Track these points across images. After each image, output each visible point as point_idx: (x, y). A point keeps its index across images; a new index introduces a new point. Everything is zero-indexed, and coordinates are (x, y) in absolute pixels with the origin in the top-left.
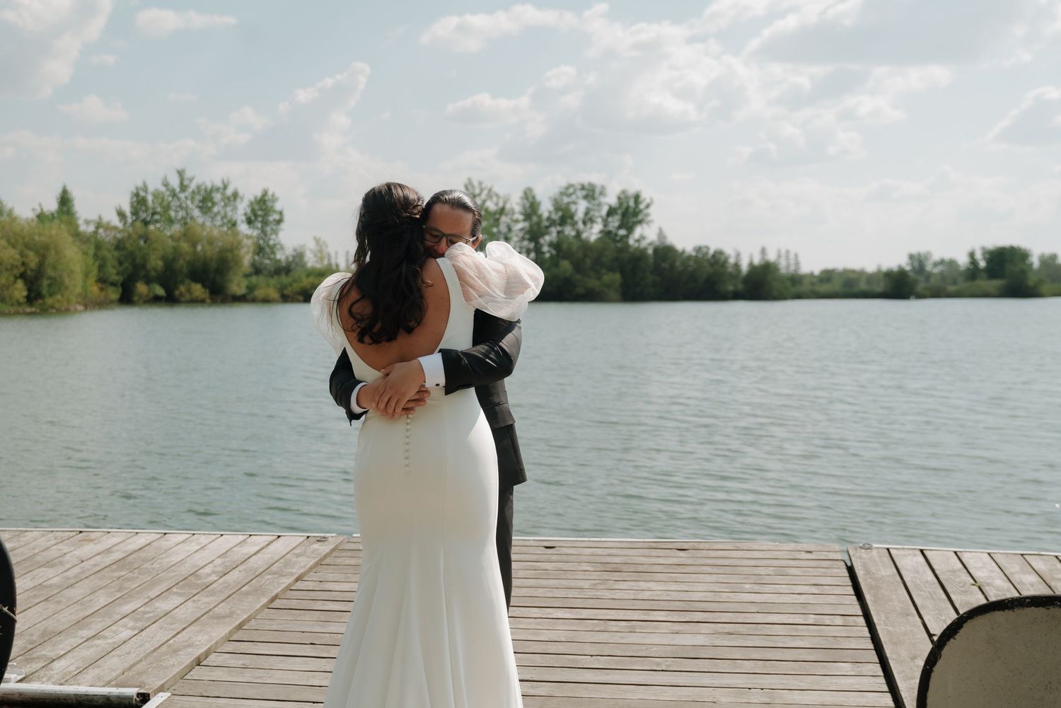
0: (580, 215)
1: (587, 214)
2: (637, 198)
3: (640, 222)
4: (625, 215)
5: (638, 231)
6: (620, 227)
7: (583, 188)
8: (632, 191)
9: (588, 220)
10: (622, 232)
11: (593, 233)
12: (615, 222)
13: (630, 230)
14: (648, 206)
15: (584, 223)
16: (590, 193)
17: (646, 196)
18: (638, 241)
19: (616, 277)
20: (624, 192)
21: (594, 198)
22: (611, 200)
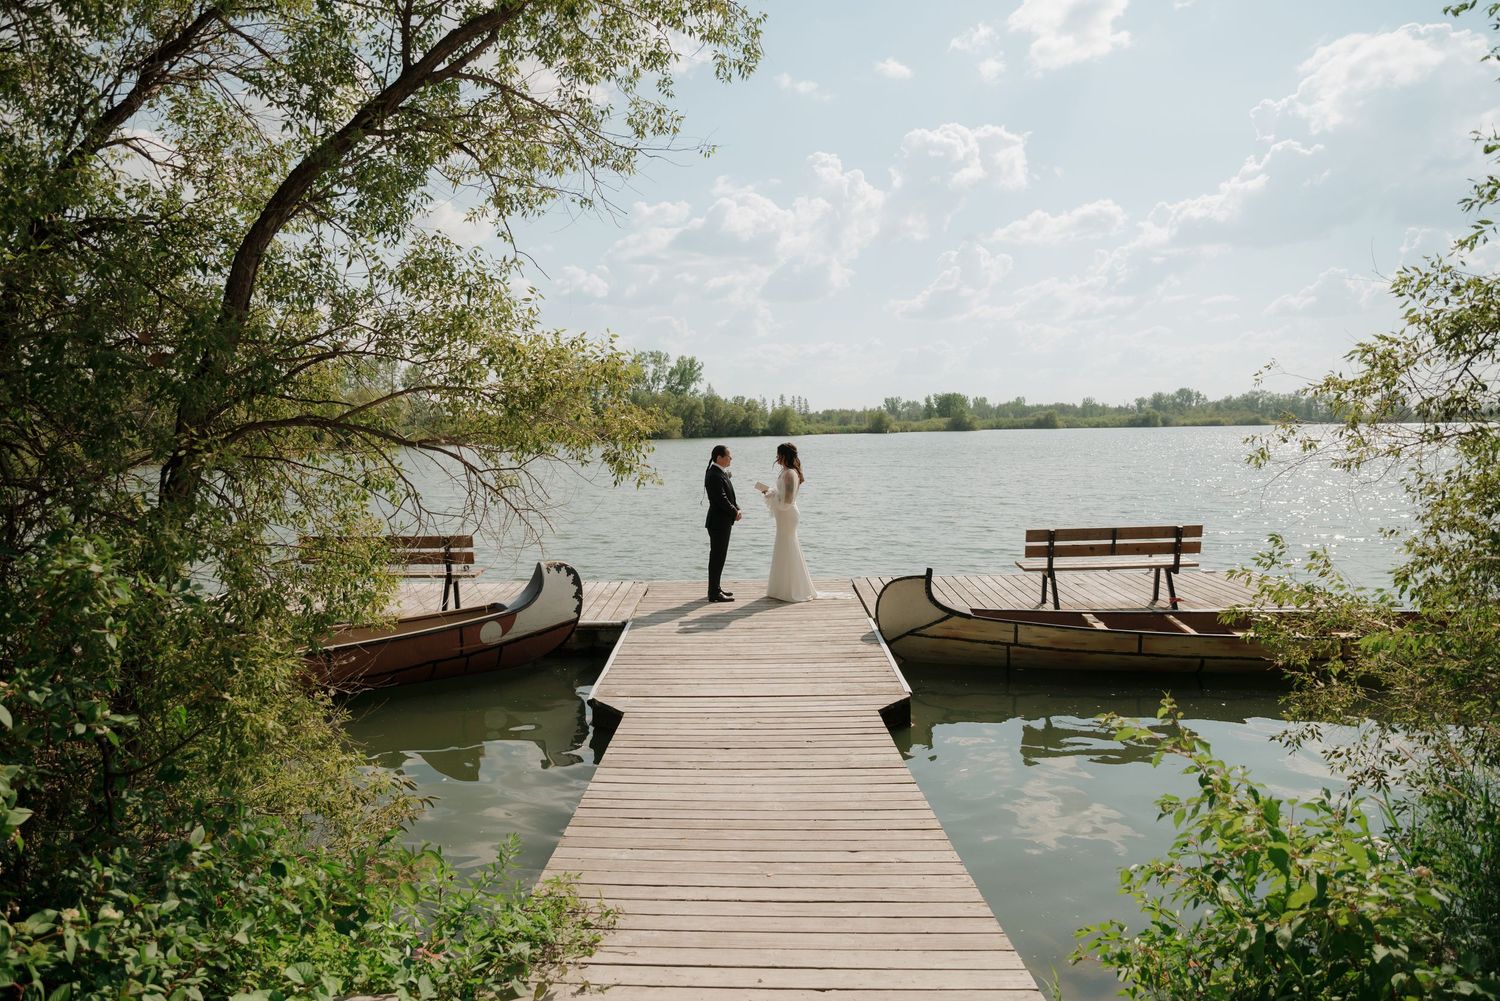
0: (649, 376)
1: (655, 374)
2: (692, 362)
3: (694, 380)
4: (682, 376)
5: (693, 387)
6: (679, 384)
7: (652, 355)
8: (688, 357)
9: (656, 379)
10: (681, 387)
11: (660, 388)
12: (676, 379)
13: (687, 386)
14: (699, 369)
15: (653, 381)
16: (657, 358)
17: (699, 360)
18: (692, 393)
19: (680, 421)
20: (682, 358)
21: (659, 362)
22: (673, 364)
